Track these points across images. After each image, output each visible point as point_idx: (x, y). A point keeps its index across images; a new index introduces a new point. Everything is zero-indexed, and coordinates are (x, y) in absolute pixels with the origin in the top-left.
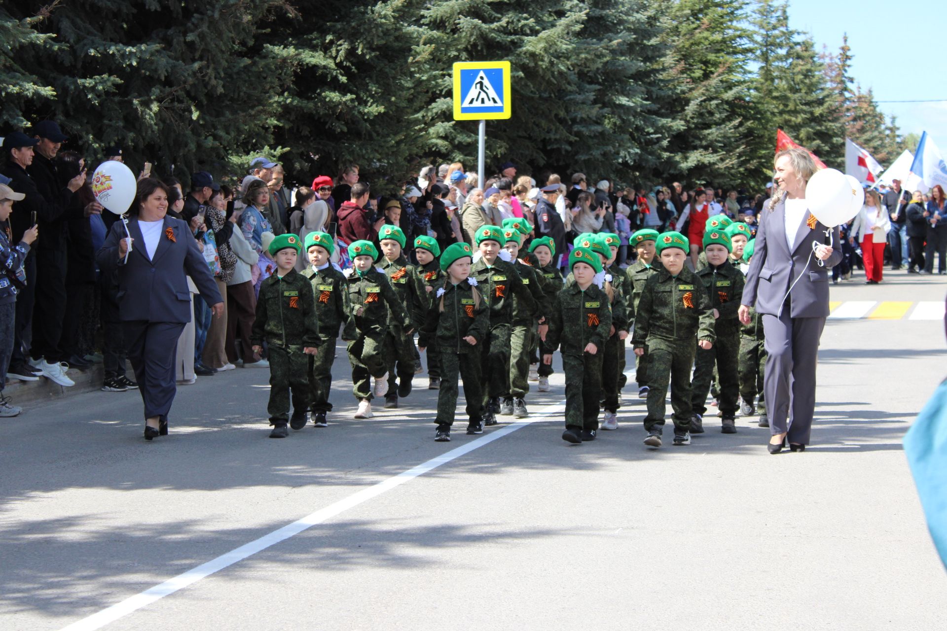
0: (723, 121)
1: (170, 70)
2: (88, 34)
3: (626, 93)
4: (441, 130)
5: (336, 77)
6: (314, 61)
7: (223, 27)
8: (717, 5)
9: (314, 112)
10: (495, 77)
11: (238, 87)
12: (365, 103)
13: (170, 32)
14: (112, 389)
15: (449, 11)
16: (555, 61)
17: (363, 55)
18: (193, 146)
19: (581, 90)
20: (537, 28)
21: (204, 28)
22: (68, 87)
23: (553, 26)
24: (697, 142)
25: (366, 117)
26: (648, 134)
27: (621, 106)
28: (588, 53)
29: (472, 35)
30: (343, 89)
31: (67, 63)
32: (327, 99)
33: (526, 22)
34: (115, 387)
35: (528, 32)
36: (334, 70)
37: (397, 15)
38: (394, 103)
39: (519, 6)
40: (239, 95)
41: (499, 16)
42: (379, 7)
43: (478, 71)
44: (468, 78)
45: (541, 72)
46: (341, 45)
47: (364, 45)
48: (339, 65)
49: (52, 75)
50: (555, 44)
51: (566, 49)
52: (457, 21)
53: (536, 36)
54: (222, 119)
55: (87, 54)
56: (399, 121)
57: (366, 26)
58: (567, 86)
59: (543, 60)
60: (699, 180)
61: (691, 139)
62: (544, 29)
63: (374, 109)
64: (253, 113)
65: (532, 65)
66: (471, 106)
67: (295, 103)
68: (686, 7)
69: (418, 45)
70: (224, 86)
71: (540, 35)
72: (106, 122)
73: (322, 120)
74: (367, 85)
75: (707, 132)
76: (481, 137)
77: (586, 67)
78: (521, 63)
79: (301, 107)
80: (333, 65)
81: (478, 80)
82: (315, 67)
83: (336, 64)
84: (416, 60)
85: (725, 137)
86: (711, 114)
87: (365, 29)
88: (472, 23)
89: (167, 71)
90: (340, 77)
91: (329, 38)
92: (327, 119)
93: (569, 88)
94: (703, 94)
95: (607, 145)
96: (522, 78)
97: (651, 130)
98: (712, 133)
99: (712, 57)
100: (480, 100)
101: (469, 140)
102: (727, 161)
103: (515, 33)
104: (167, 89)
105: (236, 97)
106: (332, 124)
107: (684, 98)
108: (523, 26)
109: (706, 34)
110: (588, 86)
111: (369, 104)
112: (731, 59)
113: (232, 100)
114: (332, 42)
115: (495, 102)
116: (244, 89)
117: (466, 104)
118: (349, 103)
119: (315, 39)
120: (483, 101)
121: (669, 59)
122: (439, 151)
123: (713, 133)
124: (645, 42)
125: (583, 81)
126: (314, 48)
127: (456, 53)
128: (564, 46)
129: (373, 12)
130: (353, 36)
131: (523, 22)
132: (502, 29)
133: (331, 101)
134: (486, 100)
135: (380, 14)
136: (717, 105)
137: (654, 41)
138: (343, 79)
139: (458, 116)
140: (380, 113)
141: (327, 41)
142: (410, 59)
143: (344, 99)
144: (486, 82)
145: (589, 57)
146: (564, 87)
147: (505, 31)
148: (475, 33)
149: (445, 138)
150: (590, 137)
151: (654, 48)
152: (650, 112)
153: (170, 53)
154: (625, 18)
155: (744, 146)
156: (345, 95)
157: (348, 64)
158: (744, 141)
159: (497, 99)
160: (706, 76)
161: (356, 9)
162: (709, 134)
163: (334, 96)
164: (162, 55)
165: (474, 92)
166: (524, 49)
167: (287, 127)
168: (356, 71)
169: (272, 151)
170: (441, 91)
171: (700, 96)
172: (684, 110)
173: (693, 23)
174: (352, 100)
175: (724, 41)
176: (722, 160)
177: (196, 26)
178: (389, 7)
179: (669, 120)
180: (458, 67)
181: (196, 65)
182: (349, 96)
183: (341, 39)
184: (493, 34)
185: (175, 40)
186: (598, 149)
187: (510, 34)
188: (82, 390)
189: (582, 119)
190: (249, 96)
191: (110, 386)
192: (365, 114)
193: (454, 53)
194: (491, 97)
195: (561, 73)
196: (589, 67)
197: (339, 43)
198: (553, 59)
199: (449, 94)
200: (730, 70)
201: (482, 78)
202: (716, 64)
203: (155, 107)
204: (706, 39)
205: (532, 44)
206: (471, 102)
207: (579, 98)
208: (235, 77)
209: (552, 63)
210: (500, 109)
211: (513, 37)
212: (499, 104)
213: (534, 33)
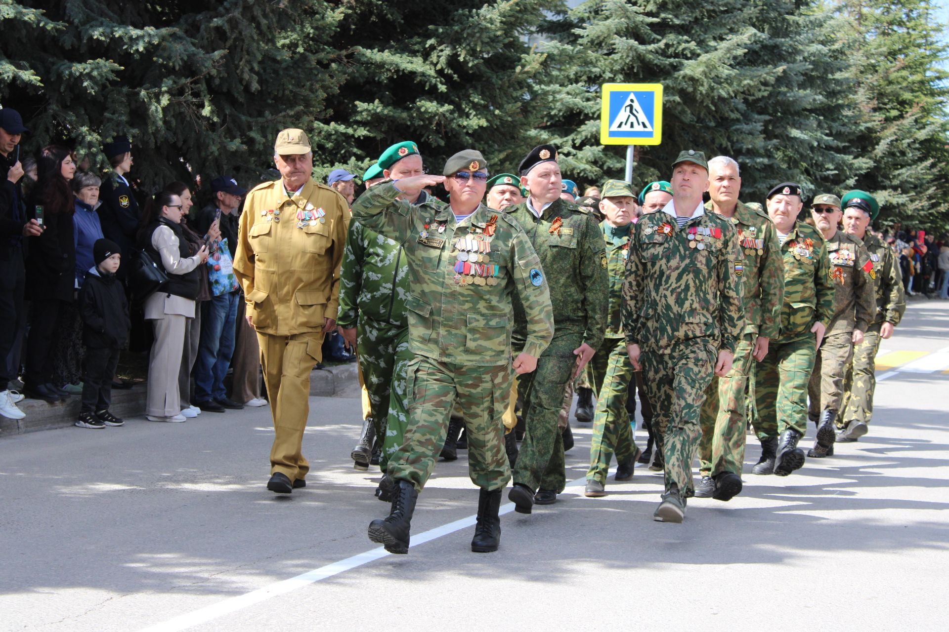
0: (915, 162)
1: (186, 58)
2: (101, 16)
3: (797, 126)
4: (590, 154)
5: (436, 85)
6: (410, 67)
7: (258, 12)
8: (919, 46)
9: (409, 123)
10: (646, 100)
11: (283, 85)
12: (468, 116)
13: (200, 17)
14: (88, 425)
15: (606, 32)
16: (716, 86)
17: (466, 62)
18: (214, 149)
19: (747, 119)
20: (699, 51)
21: (237, 13)
22: (62, 72)
23: (716, 49)
24: (887, 183)
25: (465, 131)
26: (828, 169)
27: (795, 138)
28: (751, 79)
29: (628, 56)
30: (441, 99)
31: (68, 46)
32: (423, 110)
33: (687, 45)
34: (90, 423)
35: (689, 55)
36: (434, 77)
37: (504, 19)
38: (499, 117)
39: (683, 29)
40: (283, 94)
41: (659, 37)
42: (484, 10)
43: (628, 94)
44: (617, 100)
45: (698, 96)
46: (442, 51)
47: (467, 51)
48: (440, 73)
49: (51, 59)
50: (716, 68)
51: (729, 76)
52: (612, 42)
53: (696, 60)
54: (260, 119)
55: (91, 37)
56: (513, 138)
57: (469, 31)
58: (730, 113)
59: (702, 85)
60: (886, 220)
61: (880, 179)
62: (707, 52)
63: (475, 122)
64: (292, 113)
65: (690, 89)
66: (620, 129)
67: (386, 112)
68: (885, 45)
69: (528, 54)
70: (260, 82)
71: (700, 59)
72: (107, 114)
73: (418, 133)
74: (469, 96)
75: (897, 172)
76: (629, 163)
77: (750, 95)
78: (679, 87)
79: (393, 117)
80: (432, 72)
81: (628, 102)
82: (413, 74)
83: (437, 72)
84: (526, 69)
85: (918, 178)
86: (903, 153)
87: (468, 34)
88: (628, 44)
89: (182, 59)
90: (440, 86)
91: (431, 42)
92: (423, 132)
93: (733, 116)
94: (895, 134)
95: (775, 178)
96: (679, 103)
97: (831, 166)
98: (902, 174)
99: (907, 96)
100: (629, 124)
101: (618, 165)
102: (917, 202)
103: (676, 55)
104: (183, 81)
105: (280, 95)
106: (428, 137)
107: (876, 138)
108: (684, 49)
109: (905, 73)
110: (756, 116)
111: (471, 117)
112: (930, 100)
113: (275, 98)
114: (433, 48)
115: (645, 126)
116: (290, 87)
117: (614, 128)
118: (448, 115)
119: (415, 44)
120: (632, 126)
121: (861, 96)
122: (587, 177)
123: (905, 174)
124: (830, 76)
125: (752, 111)
126: (414, 53)
127: (612, 76)
128: (725, 71)
129: (478, 15)
130: (455, 40)
131: (684, 45)
132: (660, 51)
133: (426, 112)
134: (635, 124)
135: (485, 19)
136: (909, 145)
137: (838, 76)
138: (443, 88)
139: (606, 140)
140: (481, 127)
141: (427, 46)
142: (518, 69)
143: (441, 110)
144: (636, 105)
145: (752, 83)
146: (726, 115)
147: (664, 53)
148: (631, 55)
149: (595, 163)
150: (757, 169)
151: (838, 82)
152: (829, 148)
153: (193, 40)
154: (800, 47)
155: (934, 188)
156: (443, 105)
157: (450, 71)
158: (936, 183)
159: (647, 124)
160: (901, 116)
161: (460, 11)
162: (899, 175)
163: (430, 106)
164: (184, 42)
165: (623, 115)
166: (682, 72)
167: (379, 138)
168: (458, 80)
169: (359, 163)
170: (593, 113)
171: (891, 135)
172: (874, 149)
173: (891, 62)
174: (452, 112)
175: (922, 82)
176: (912, 201)
177: (228, 11)
178: (496, 11)
179: (852, 157)
180: (608, 89)
181: (217, 54)
182: (447, 107)
183: (444, 43)
184: (651, 56)
185: (203, 27)
186: (764, 182)
187: (670, 57)
188: (49, 426)
189: (748, 149)
190: (295, 95)
191: (86, 421)
192: (464, 127)
193: (608, 75)
194: (640, 122)
195: (721, 98)
196: (753, 95)
197: (440, 48)
198: (713, 84)
199: (599, 117)
200: (926, 111)
201: (632, 101)
202: (910, 103)
203: (165, 100)
204: (905, 79)
205: (691, 68)
206: (620, 126)
207: (745, 127)
208: (281, 72)
209: (712, 89)
210: (650, 134)
211: (672, 60)
212: (649, 129)
213: (695, 56)
